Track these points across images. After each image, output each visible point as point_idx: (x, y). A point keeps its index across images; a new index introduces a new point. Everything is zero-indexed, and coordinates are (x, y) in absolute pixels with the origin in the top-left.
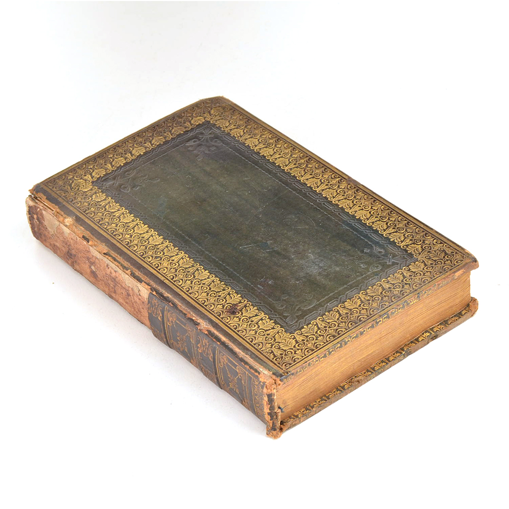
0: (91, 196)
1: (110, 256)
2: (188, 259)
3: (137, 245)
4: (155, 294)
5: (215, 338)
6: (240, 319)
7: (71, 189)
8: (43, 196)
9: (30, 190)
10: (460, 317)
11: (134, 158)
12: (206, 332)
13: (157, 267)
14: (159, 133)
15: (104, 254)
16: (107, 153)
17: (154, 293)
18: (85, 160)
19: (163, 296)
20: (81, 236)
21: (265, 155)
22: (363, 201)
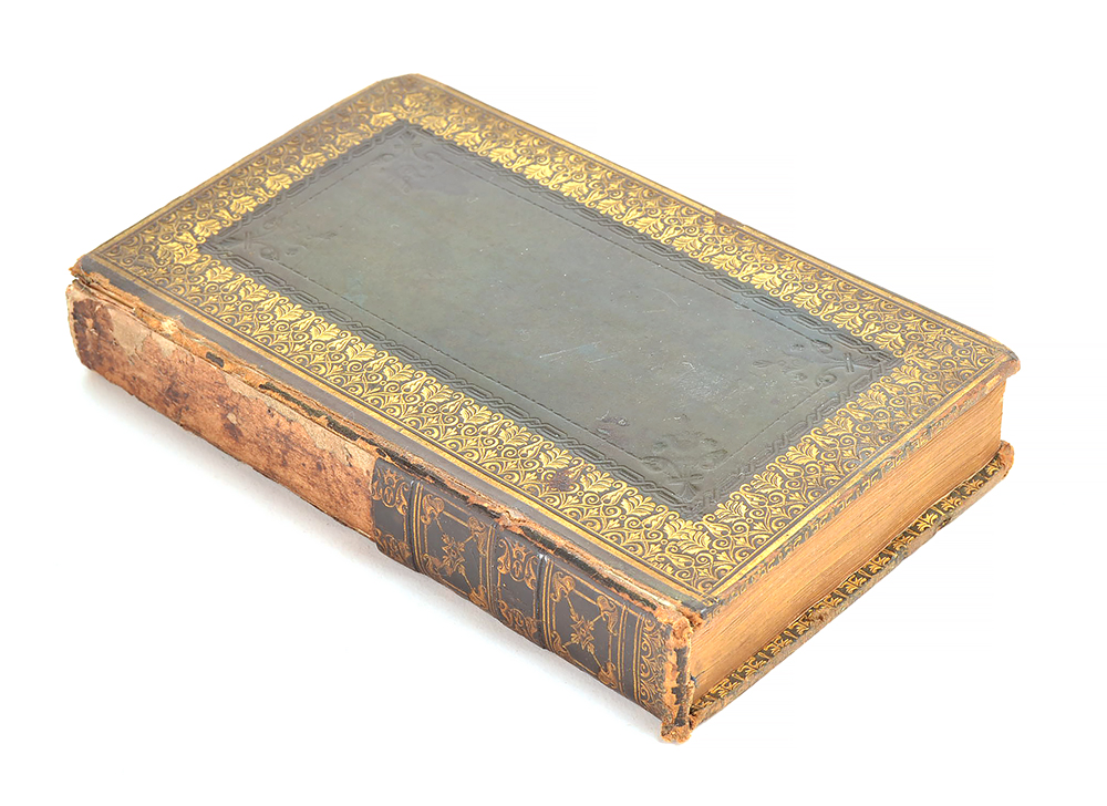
0: (203, 274)
1: (275, 390)
2: (438, 386)
3: (324, 364)
4: (390, 461)
5: (541, 542)
6: (580, 499)
7: (158, 261)
8: (102, 278)
9: (71, 269)
10: (985, 481)
11: (271, 195)
12: (519, 531)
13: (378, 406)
14: (313, 147)
15: (261, 386)
16: (214, 190)
17: (388, 458)
18: (172, 205)
19: (409, 465)
20: (205, 355)
21: (536, 178)
22: (758, 256)
